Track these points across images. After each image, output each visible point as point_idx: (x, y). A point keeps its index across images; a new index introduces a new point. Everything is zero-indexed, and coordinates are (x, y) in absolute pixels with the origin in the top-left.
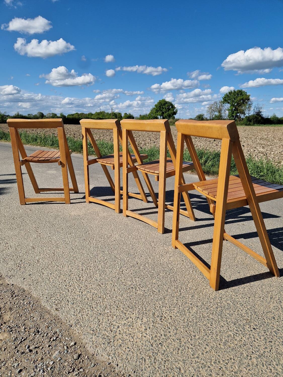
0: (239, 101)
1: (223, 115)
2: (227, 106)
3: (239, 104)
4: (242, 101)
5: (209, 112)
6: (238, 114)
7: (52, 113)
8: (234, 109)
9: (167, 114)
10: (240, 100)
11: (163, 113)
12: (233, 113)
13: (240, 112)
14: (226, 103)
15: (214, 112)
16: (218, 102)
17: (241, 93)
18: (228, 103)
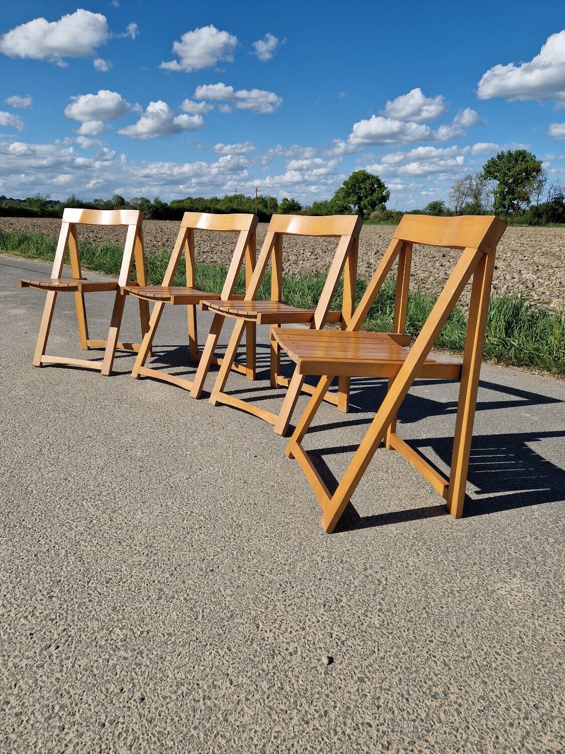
0: (518, 174)
1: (483, 203)
2: (493, 184)
3: (518, 179)
4: (524, 174)
5: (454, 196)
6: (515, 202)
7: (141, 198)
8: (506, 190)
9: (368, 201)
10: (520, 171)
11: (360, 199)
12: (504, 199)
13: (519, 198)
14: (490, 179)
15: (464, 197)
16: (474, 176)
17: (524, 157)
18: (495, 178)
